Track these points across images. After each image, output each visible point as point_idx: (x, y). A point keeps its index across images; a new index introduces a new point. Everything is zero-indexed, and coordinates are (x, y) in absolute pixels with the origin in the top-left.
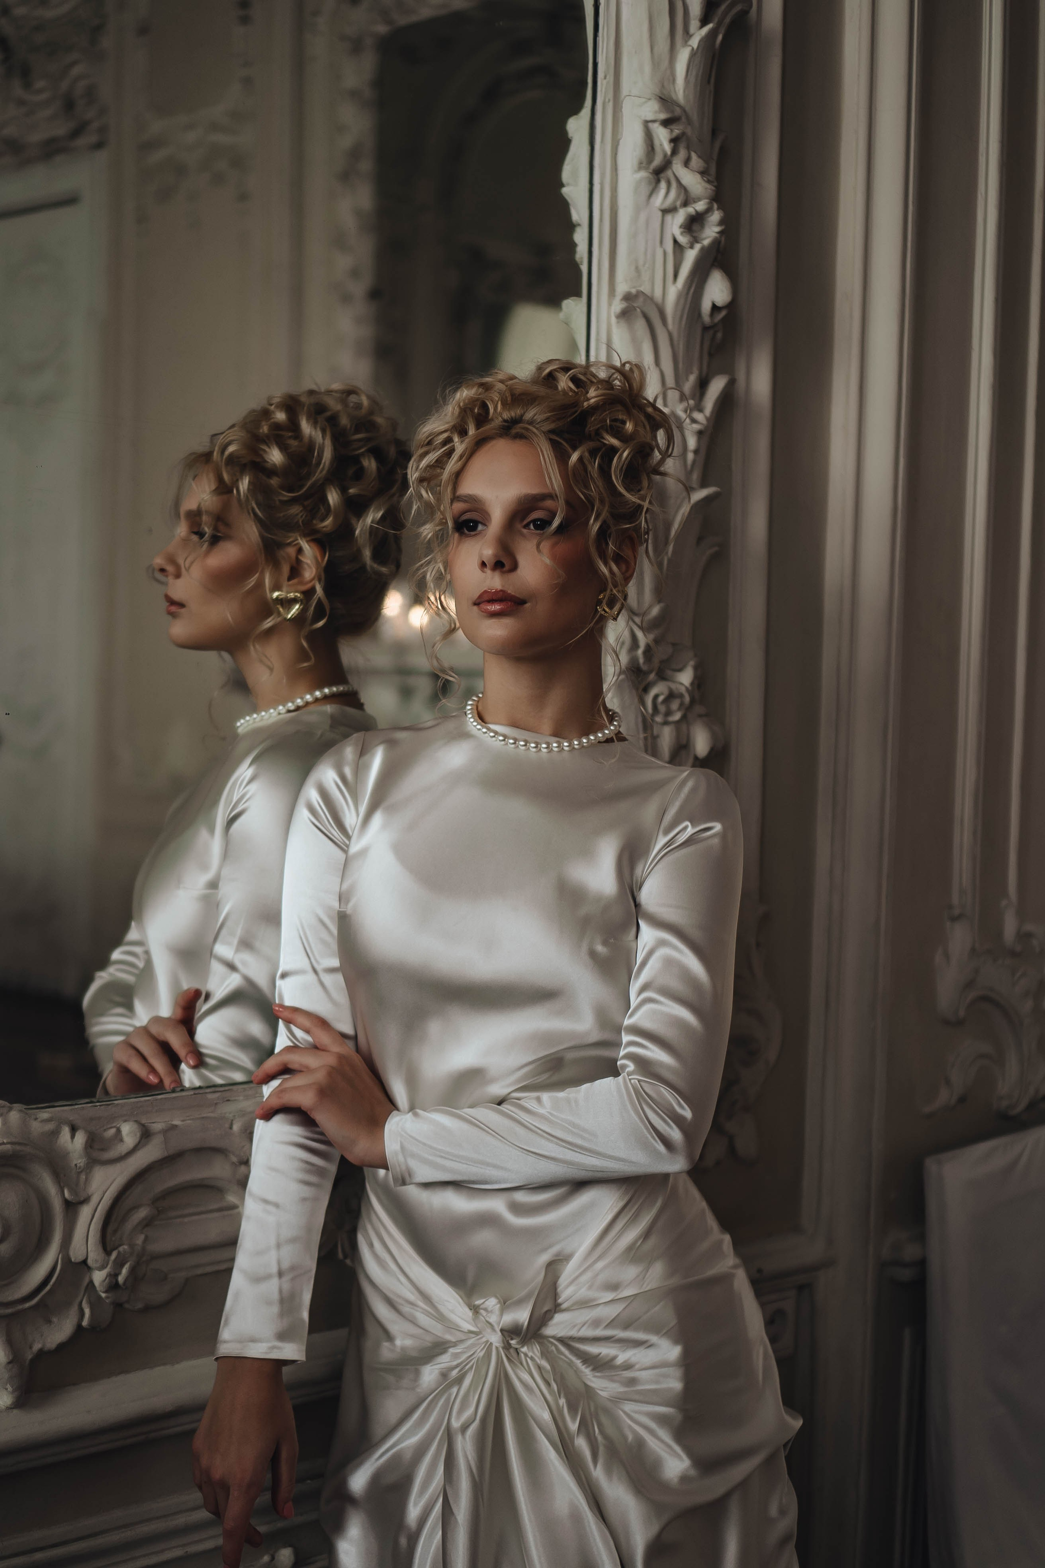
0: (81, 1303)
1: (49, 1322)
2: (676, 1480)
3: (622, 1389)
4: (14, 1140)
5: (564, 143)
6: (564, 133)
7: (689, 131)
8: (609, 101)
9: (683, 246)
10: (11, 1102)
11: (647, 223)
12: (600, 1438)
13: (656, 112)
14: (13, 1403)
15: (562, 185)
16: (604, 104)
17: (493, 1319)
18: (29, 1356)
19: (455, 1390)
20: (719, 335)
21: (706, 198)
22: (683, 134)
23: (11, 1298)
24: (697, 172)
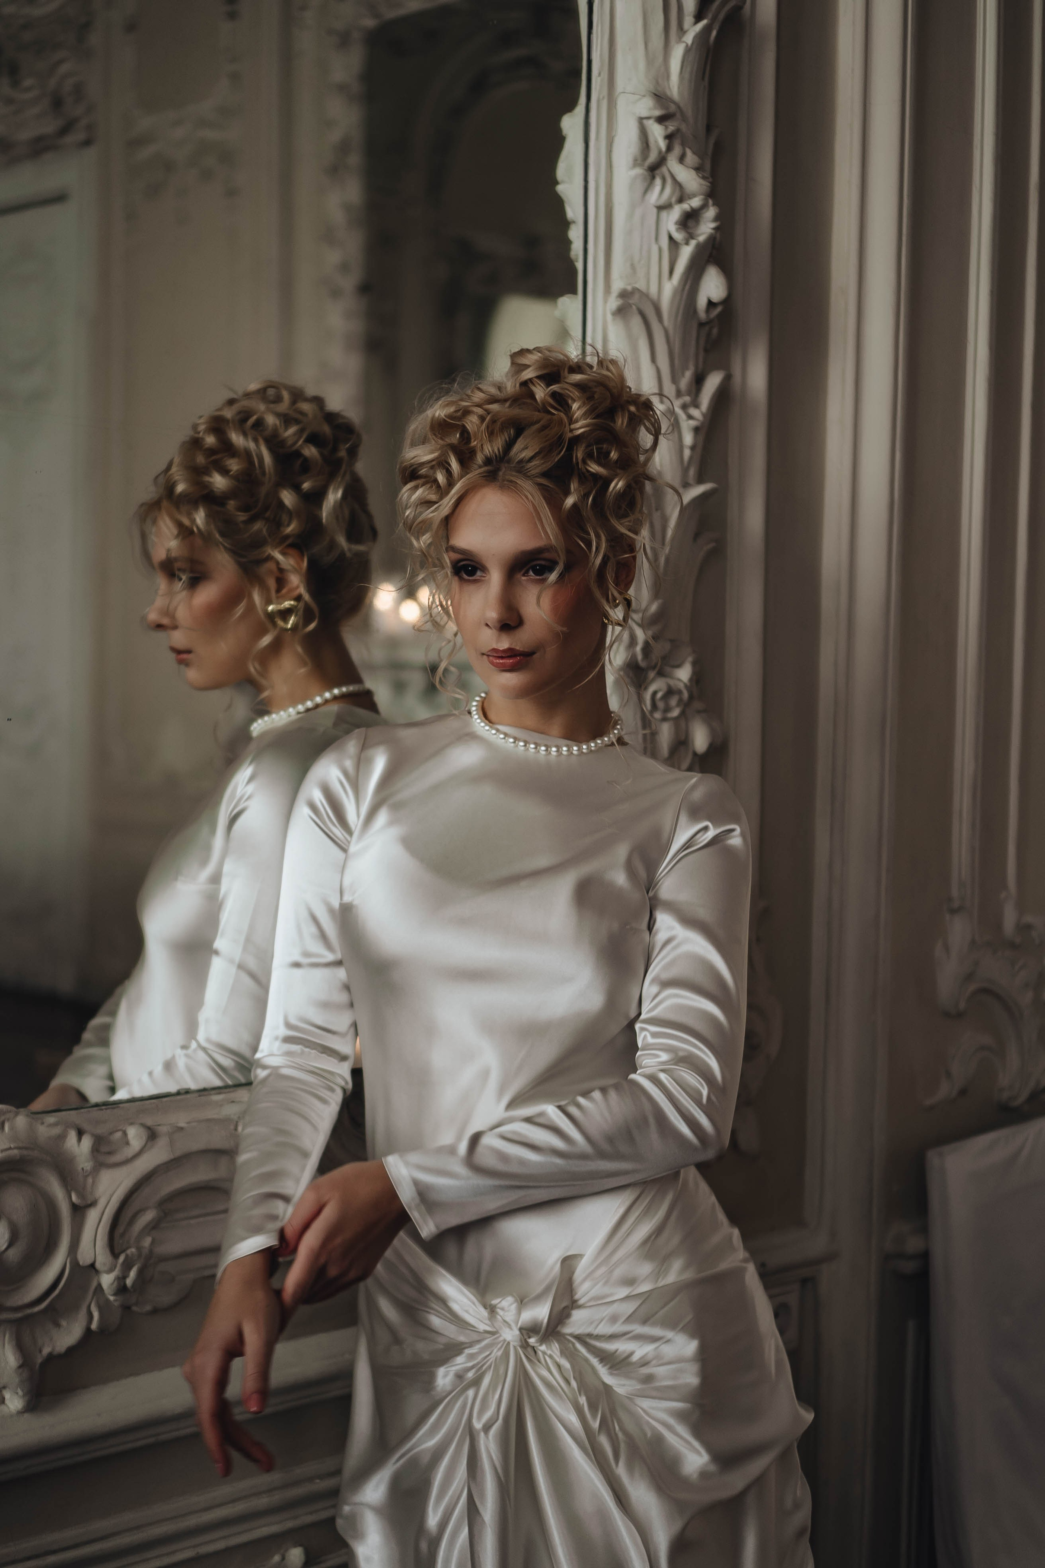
0: (89, 1307)
1: (57, 1325)
2: (695, 1476)
3: (639, 1387)
4: (21, 1145)
5: (558, 141)
6: (558, 131)
7: (683, 127)
8: (603, 98)
9: (679, 243)
10: (18, 1107)
11: (643, 218)
12: (620, 1435)
13: (650, 109)
14: (24, 1407)
15: (557, 183)
16: (598, 101)
17: (510, 1318)
18: (39, 1360)
19: (472, 1392)
20: (715, 331)
21: (701, 195)
22: (678, 130)
23: (20, 1303)
24: (692, 168)
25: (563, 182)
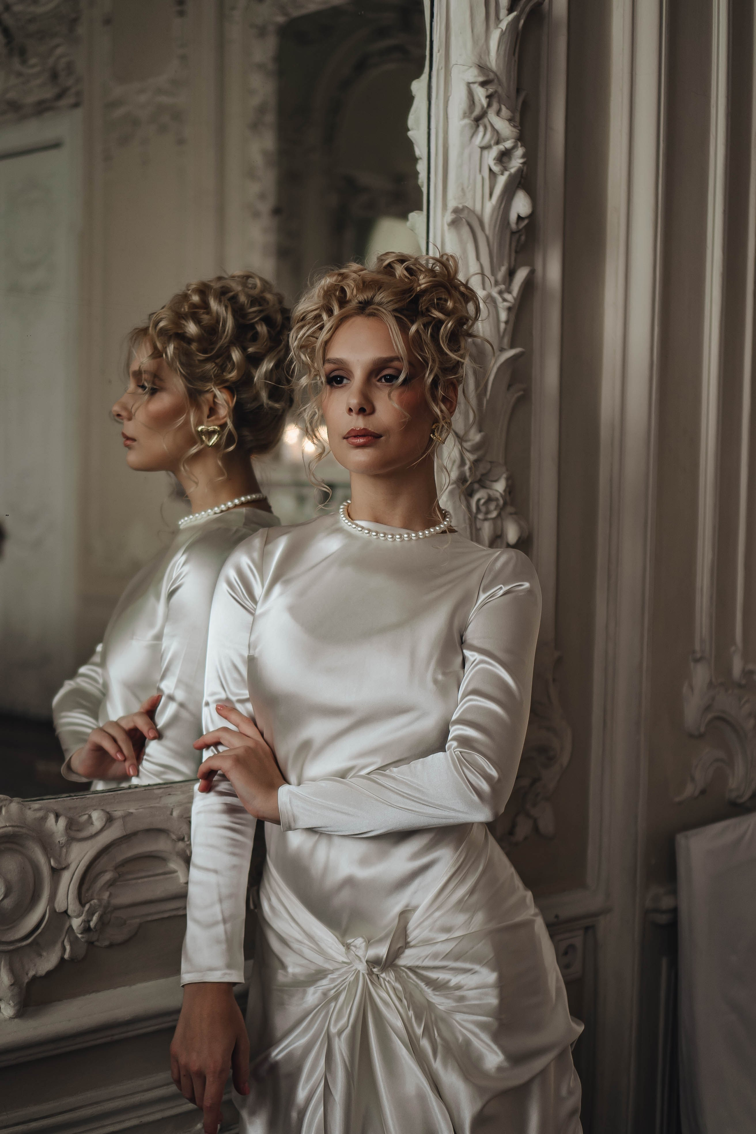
0: (63, 941)
1: (40, 955)
2: (493, 1070)
3: (454, 1004)
4: (14, 824)
5: (409, 99)
6: (410, 92)
7: (500, 90)
8: (442, 69)
9: (497, 174)
10: (13, 797)
11: (470, 157)
12: (438, 1040)
13: (475, 76)
14: (15, 1014)
15: (408, 130)
16: (438, 70)
17: (360, 953)
18: (26, 980)
19: (333, 1004)
20: (523, 238)
21: (512, 138)
22: (496, 92)
23: (12, 939)
24: (506, 119)
25: (413, 129)
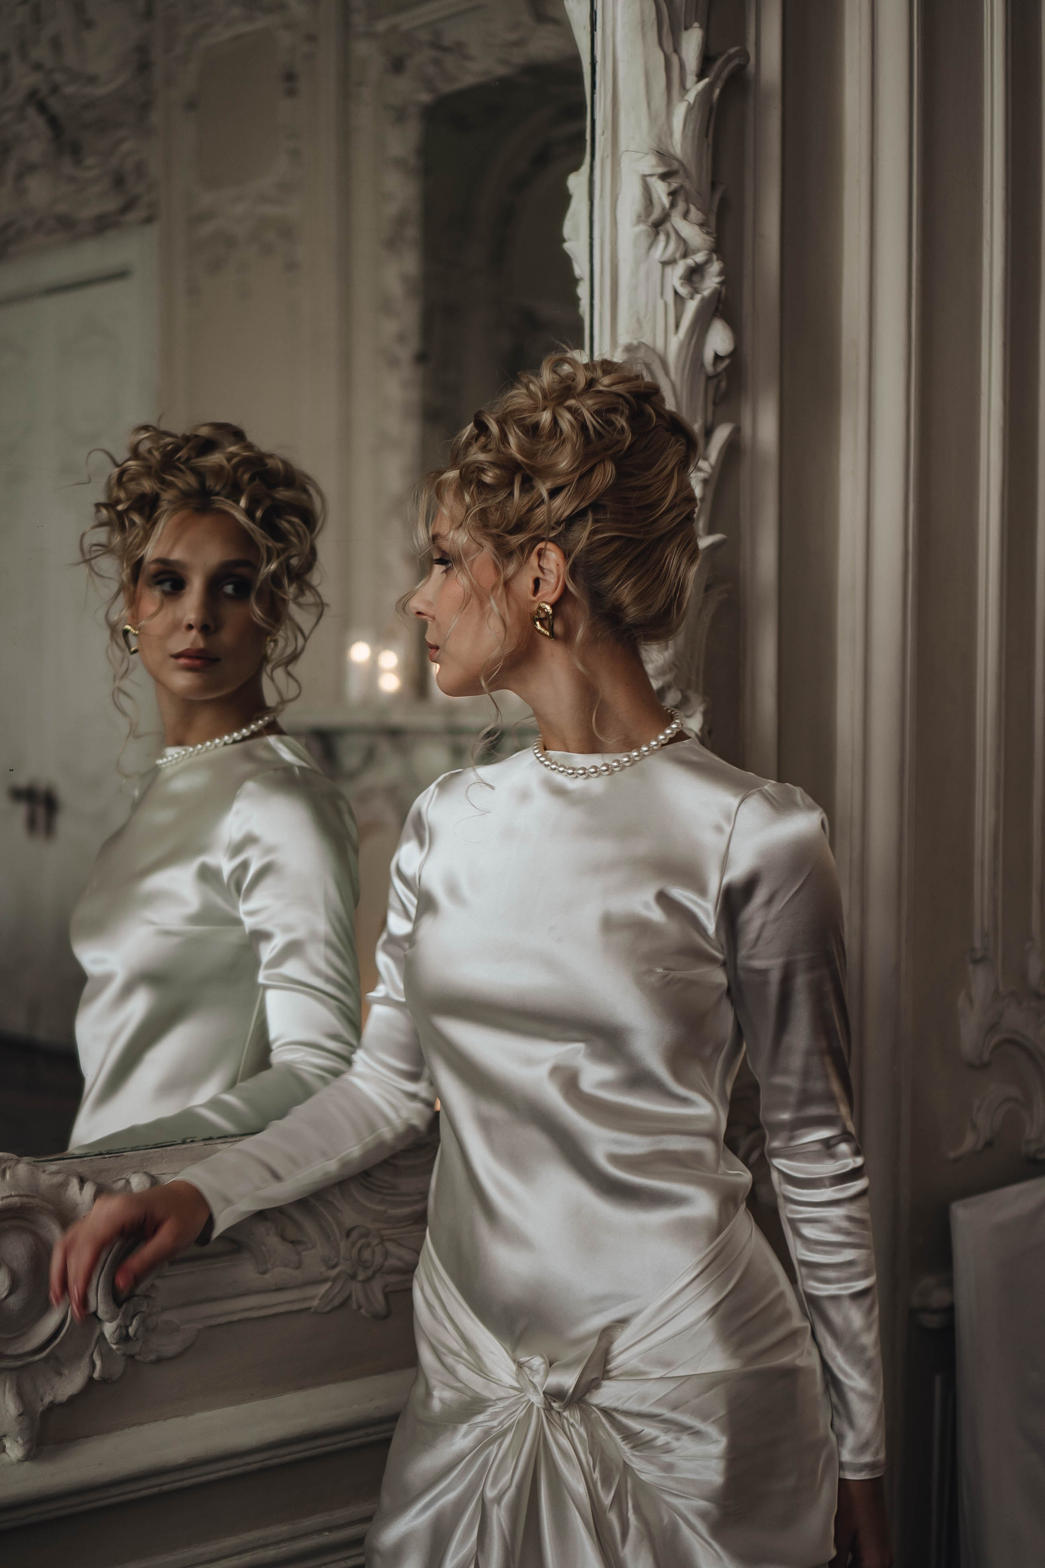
0: (92, 1355)
1: (60, 1374)
4: (22, 1193)
5: (565, 199)
6: (565, 189)
7: (687, 184)
8: (607, 156)
9: (684, 298)
10: (20, 1155)
11: (648, 275)
12: (632, 1518)
13: (653, 167)
14: (24, 1456)
15: (563, 240)
16: (603, 160)
17: (537, 1379)
18: (41, 1409)
20: (723, 384)
21: (706, 250)
22: (682, 187)
23: (20, 1351)
24: (696, 224)
25: (570, 239)
